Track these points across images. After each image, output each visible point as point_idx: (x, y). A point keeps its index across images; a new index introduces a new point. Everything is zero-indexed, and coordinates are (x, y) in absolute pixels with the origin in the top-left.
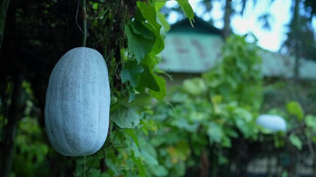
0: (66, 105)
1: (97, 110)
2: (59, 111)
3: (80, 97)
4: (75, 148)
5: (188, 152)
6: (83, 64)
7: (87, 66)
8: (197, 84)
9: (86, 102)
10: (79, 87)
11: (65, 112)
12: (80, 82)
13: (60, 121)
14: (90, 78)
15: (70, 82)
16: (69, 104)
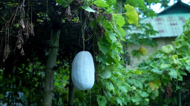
0: (77, 73)
1: (89, 74)
2: (75, 75)
3: (82, 69)
4: (82, 87)
5: (160, 84)
6: (82, 58)
7: (84, 58)
8: (169, 47)
9: (84, 71)
10: (81, 66)
11: (77, 76)
12: (82, 64)
13: (76, 79)
14: (85, 62)
15: (78, 65)
16: (78, 72)
